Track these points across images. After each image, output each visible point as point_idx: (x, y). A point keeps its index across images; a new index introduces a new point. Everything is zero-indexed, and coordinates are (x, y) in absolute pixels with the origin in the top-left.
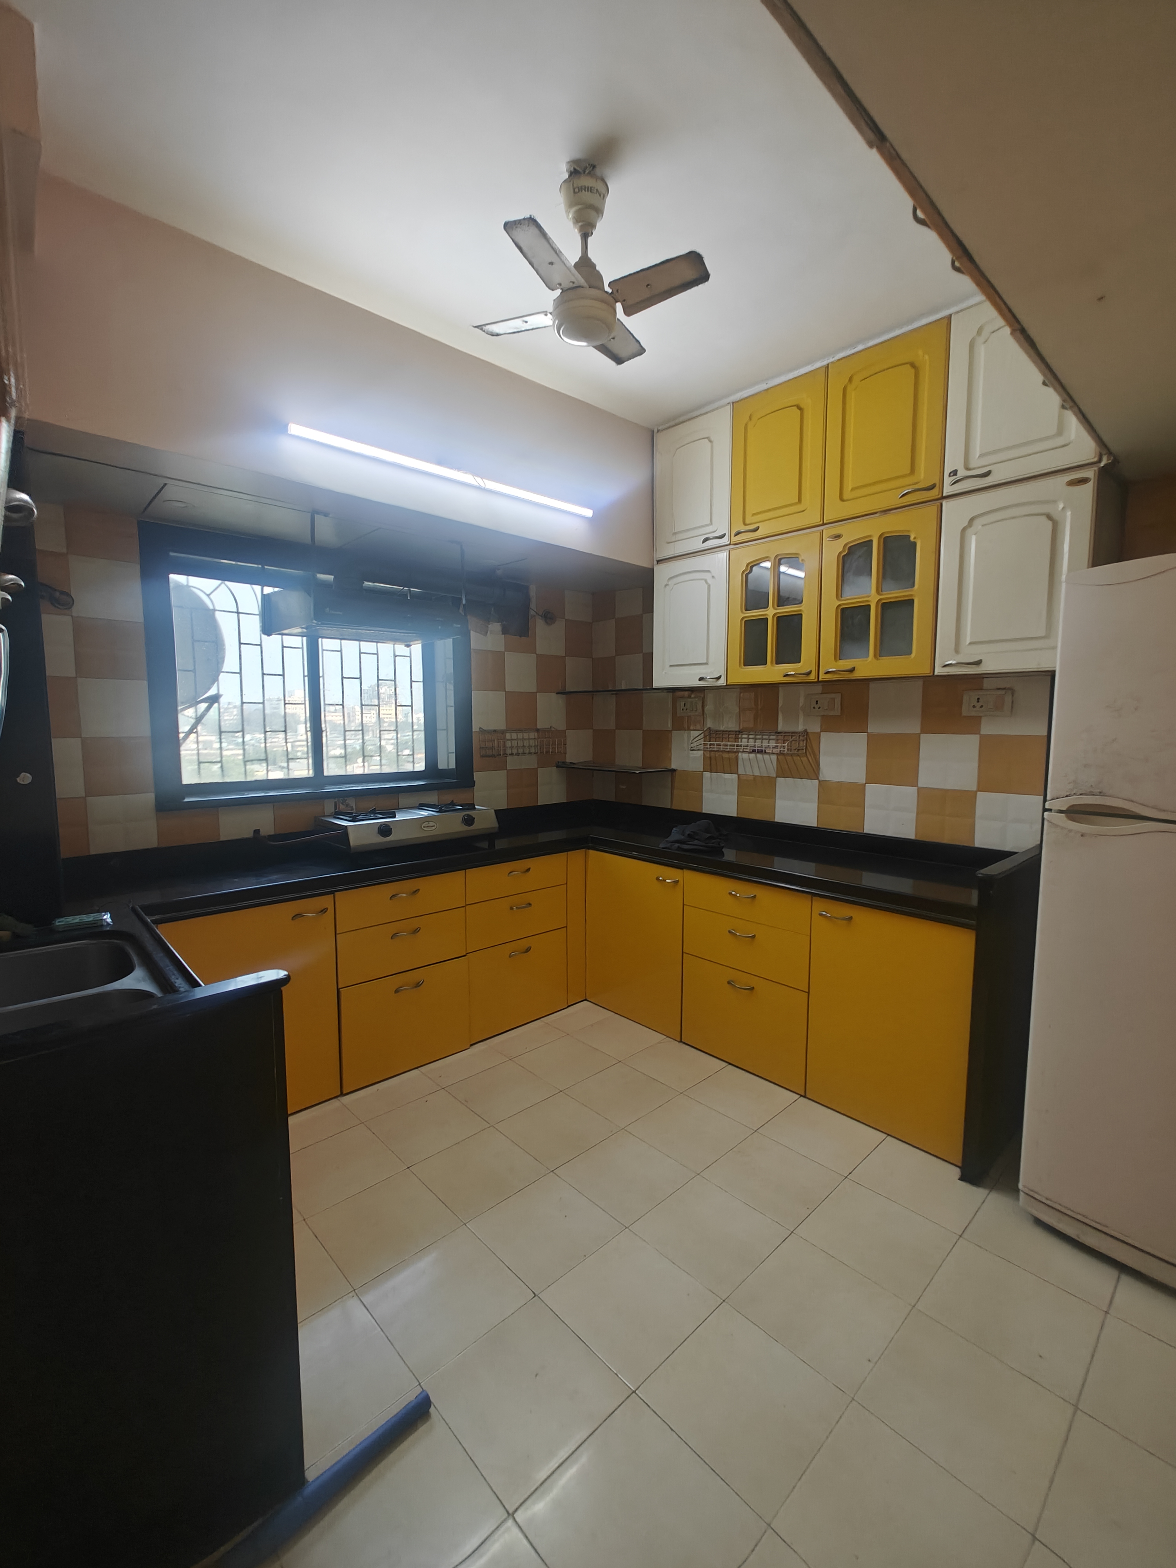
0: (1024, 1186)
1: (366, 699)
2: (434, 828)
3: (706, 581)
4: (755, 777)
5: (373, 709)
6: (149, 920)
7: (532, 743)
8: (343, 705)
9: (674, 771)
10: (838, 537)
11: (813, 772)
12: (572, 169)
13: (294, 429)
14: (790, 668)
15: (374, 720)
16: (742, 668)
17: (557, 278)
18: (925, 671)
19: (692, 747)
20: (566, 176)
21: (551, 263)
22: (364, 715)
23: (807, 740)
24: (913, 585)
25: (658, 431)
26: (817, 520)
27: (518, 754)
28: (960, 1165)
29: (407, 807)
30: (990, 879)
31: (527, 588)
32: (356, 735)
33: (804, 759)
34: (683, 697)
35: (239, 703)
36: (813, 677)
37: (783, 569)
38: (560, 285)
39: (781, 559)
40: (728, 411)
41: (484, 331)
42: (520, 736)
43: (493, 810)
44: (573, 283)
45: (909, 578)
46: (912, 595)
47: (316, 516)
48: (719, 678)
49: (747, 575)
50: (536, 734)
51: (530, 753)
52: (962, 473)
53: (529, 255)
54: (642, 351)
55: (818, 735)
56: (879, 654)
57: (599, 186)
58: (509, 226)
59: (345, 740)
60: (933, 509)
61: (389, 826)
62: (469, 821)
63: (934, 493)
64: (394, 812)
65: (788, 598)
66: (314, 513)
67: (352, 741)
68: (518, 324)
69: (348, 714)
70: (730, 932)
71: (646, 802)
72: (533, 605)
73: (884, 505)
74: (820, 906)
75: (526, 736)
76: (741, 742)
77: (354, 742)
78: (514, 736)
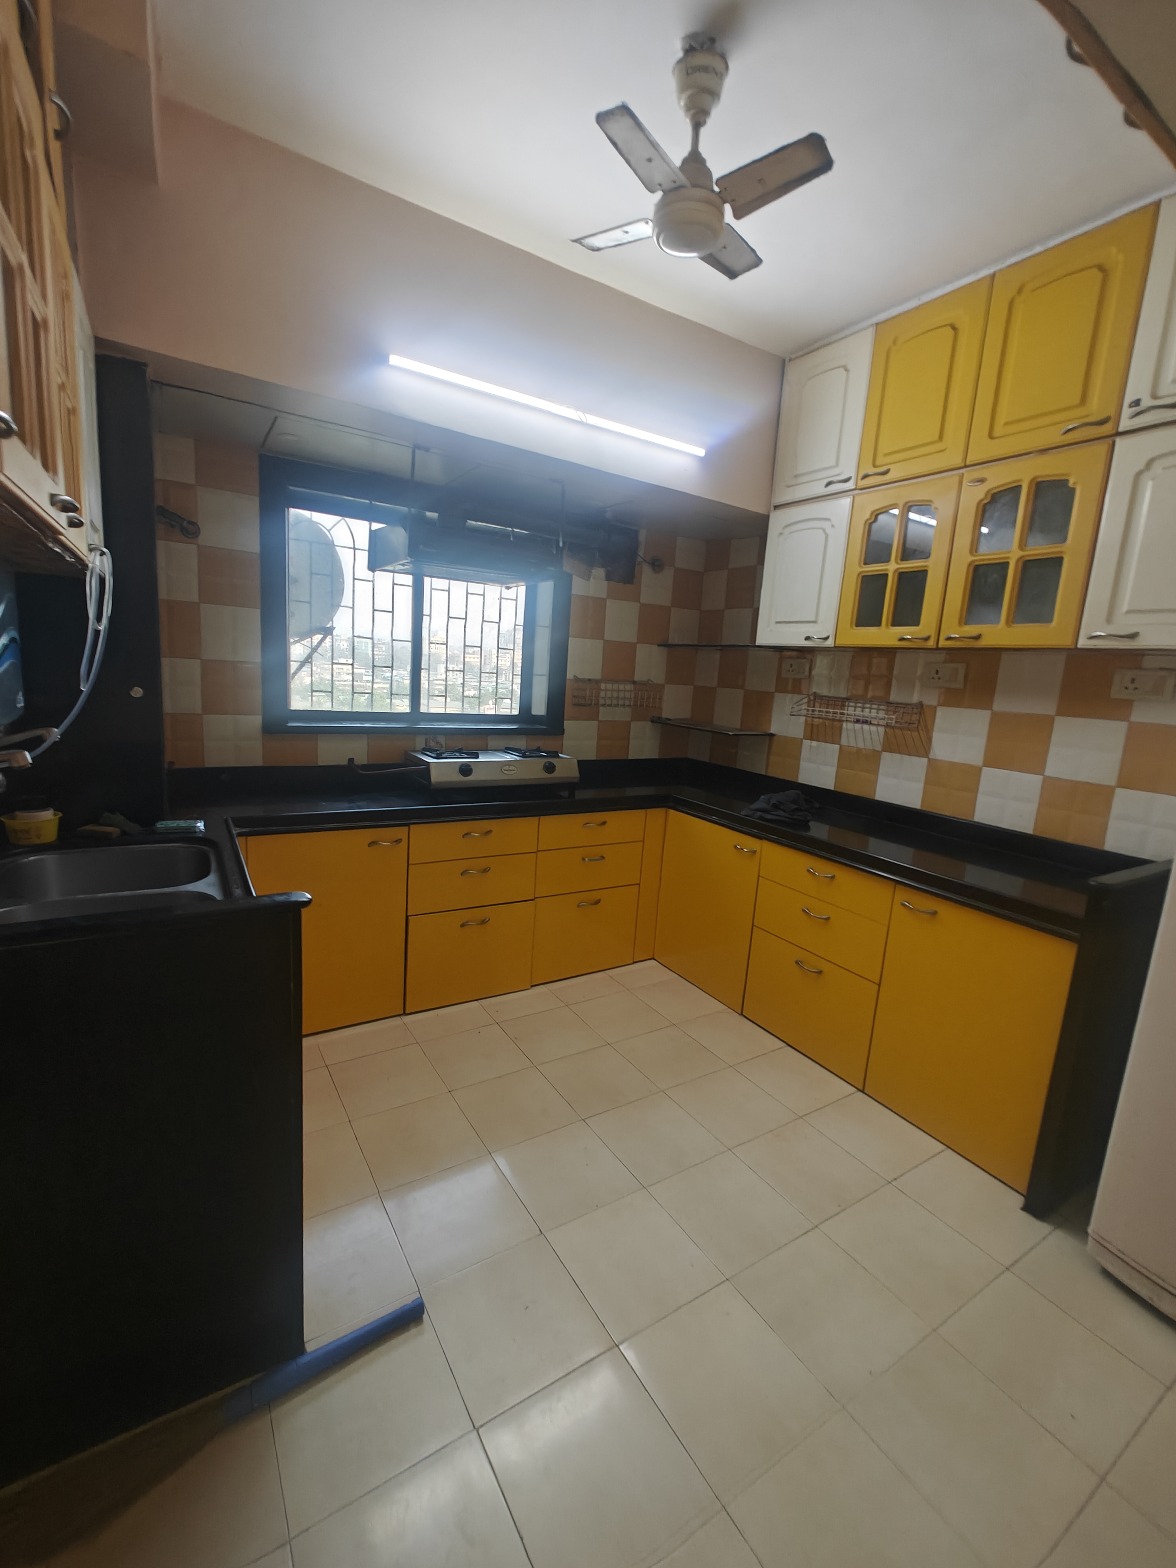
0: (1094, 1232)
1: (502, 643)
2: (514, 772)
3: (824, 530)
4: (859, 750)
5: (508, 653)
6: (234, 832)
7: (628, 695)
8: (481, 647)
9: (772, 735)
10: (982, 481)
11: (923, 748)
12: (687, 46)
13: (394, 360)
14: (907, 632)
15: (508, 664)
16: (854, 629)
17: (658, 178)
18: (1066, 641)
19: (792, 712)
20: (680, 54)
21: (650, 160)
22: (499, 658)
23: (920, 714)
24: (1064, 540)
25: (790, 360)
26: (958, 461)
27: (610, 705)
28: (1025, 1193)
29: (493, 749)
30: (1105, 891)
31: (636, 532)
32: (490, 678)
33: (915, 734)
34: (790, 658)
35: (351, 635)
36: (931, 644)
37: (912, 516)
38: (660, 185)
39: (911, 507)
40: (869, 334)
41: (584, 246)
42: (615, 686)
43: (576, 760)
44: (675, 182)
45: (1060, 531)
46: (1061, 552)
47: (417, 451)
48: (826, 638)
49: (871, 524)
50: (633, 686)
51: (624, 705)
52: (1146, 402)
53: (624, 151)
54: (758, 262)
55: (935, 708)
56: (1010, 622)
57: (717, 63)
58: (602, 118)
59: (480, 681)
60: (1101, 448)
61: (470, 766)
62: (550, 768)
63: (1107, 429)
64: (478, 753)
65: (915, 550)
66: (416, 448)
67: (486, 683)
68: (617, 236)
69: (485, 656)
70: (804, 911)
71: (738, 767)
72: (641, 553)
73: (1041, 443)
74: (902, 895)
75: (622, 687)
76: (848, 710)
77: (489, 685)
78: (609, 686)
